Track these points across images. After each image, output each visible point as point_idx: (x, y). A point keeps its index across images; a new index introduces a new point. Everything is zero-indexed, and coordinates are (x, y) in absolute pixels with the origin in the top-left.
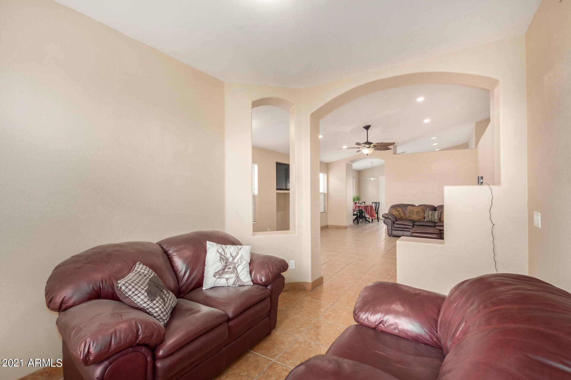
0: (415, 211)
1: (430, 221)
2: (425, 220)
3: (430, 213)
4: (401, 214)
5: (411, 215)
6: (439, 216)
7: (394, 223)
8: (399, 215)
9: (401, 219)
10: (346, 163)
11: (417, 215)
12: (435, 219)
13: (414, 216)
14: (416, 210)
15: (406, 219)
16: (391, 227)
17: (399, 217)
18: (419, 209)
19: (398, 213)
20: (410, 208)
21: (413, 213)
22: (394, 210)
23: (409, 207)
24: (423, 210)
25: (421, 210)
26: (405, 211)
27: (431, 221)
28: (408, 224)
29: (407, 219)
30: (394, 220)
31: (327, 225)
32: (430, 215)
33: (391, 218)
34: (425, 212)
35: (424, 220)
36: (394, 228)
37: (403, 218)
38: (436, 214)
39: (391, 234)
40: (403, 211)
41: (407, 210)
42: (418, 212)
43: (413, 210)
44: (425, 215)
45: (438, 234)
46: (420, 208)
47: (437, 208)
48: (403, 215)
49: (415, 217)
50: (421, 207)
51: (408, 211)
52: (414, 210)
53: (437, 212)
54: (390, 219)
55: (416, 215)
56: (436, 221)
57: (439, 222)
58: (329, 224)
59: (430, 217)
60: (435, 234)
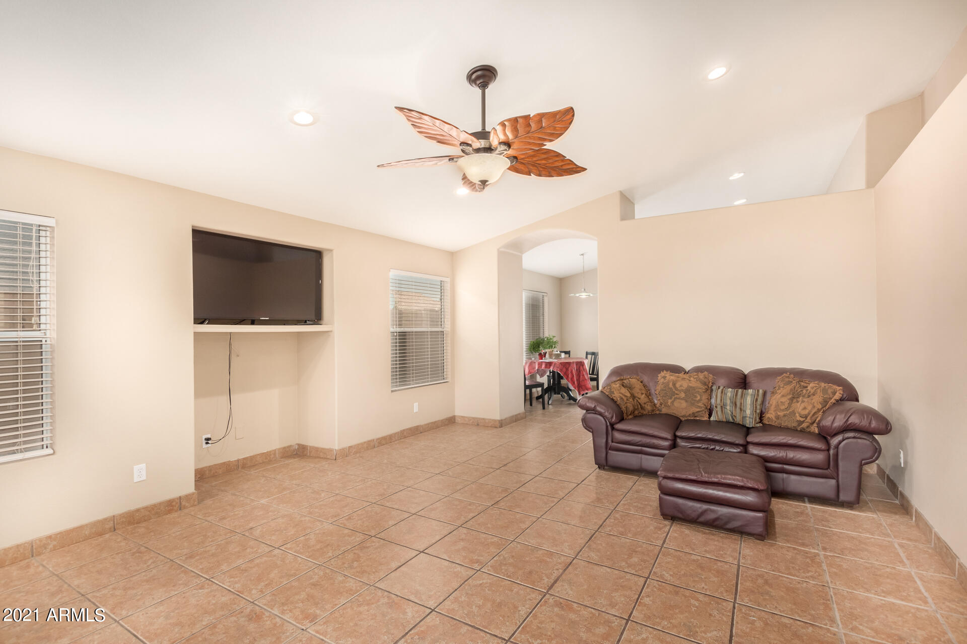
0: (681, 386)
1: (728, 422)
2: (712, 419)
3: (729, 394)
4: (639, 395)
5: (670, 401)
6: (758, 407)
7: (612, 425)
8: (631, 400)
9: (638, 414)
10: (498, 250)
11: (686, 401)
12: (744, 418)
13: (676, 404)
14: (683, 383)
15: (653, 411)
16: (604, 440)
17: (631, 408)
18: (694, 383)
19: (628, 395)
20: (664, 377)
21: (674, 394)
22: (618, 385)
23: (663, 374)
24: (705, 384)
25: (699, 385)
26: (651, 385)
27: (733, 423)
28: (656, 433)
29: (658, 412)
30: (612, 417)
31: (450, 415)
32: (728, 402)
33: (603, 411)
34: (712, 390)
35: (709, 418)
36: (612, 442)
37: (642, 408)
38: (749, 400)
39: (604, 462)
40: (645, 386)
41: (657, 383)
42: (689, 391)
43: (674, 385)
44: (713, 401)
45: (762, 490)
46: (698, 380)
47: (752, 380)
48: (643, 398)
49: (681, 408)
50: (701, 376)
51: (659, 388)
52: (678, 385)
53: (750, 391)
54: (601, 414)
55: (683, 401)
56: (749, 423)
57: (758, 425)
58: (456, 414)
59: (728, 407)
60: (751, 492)
